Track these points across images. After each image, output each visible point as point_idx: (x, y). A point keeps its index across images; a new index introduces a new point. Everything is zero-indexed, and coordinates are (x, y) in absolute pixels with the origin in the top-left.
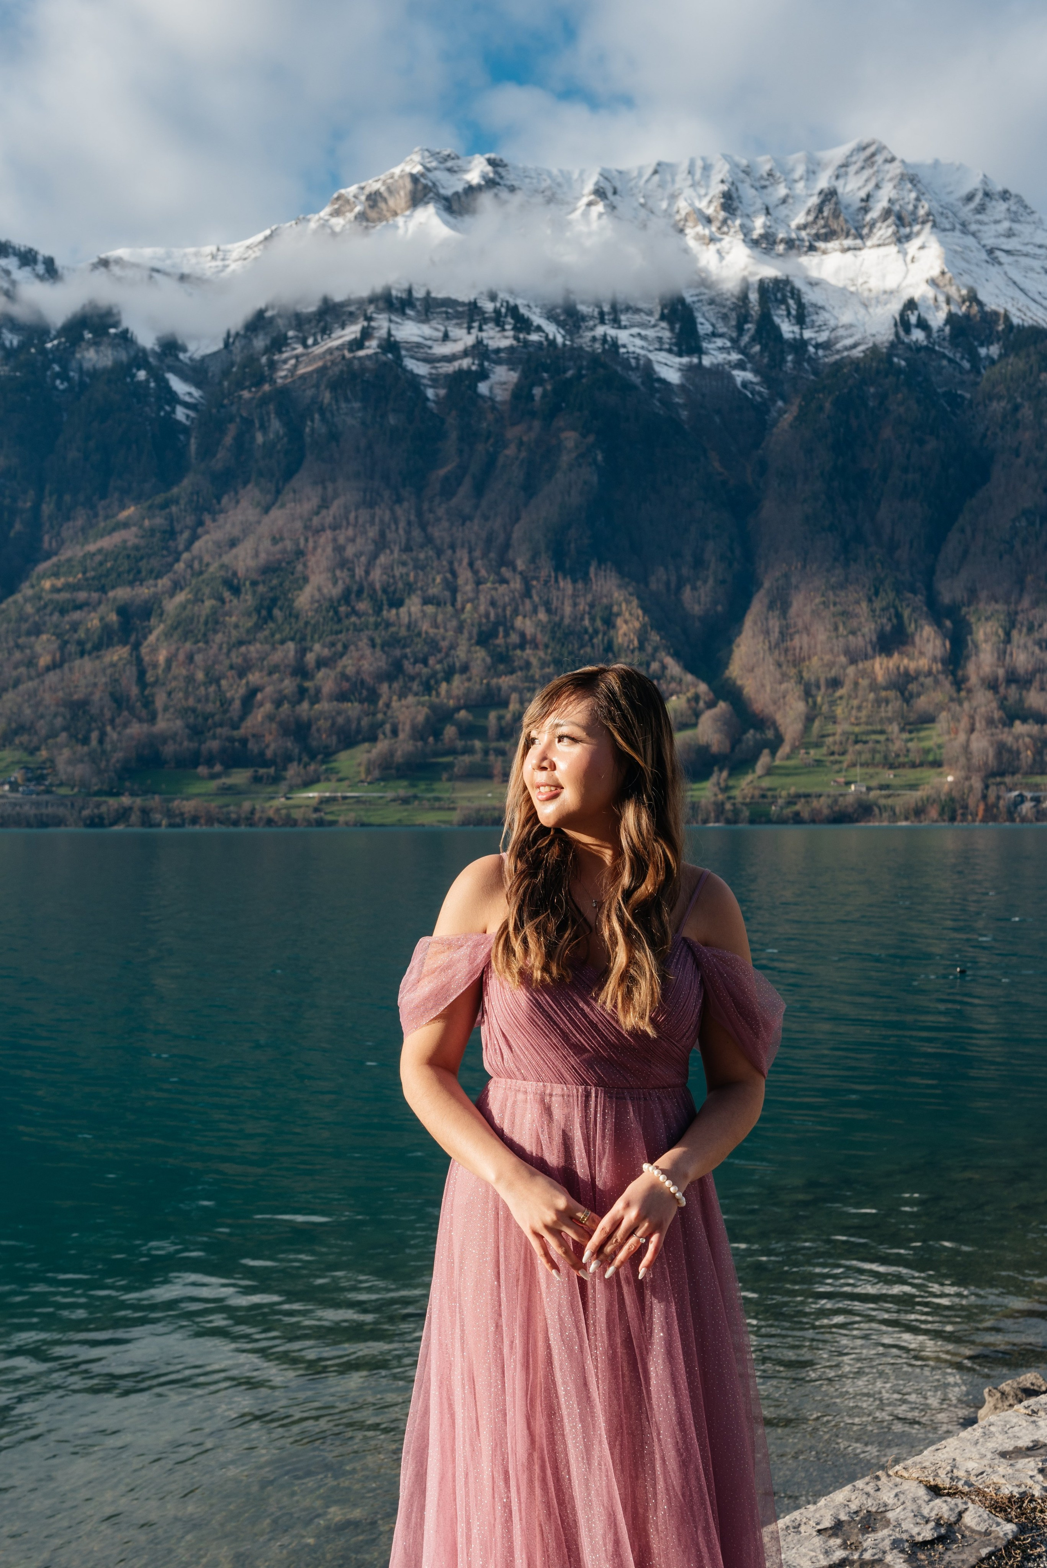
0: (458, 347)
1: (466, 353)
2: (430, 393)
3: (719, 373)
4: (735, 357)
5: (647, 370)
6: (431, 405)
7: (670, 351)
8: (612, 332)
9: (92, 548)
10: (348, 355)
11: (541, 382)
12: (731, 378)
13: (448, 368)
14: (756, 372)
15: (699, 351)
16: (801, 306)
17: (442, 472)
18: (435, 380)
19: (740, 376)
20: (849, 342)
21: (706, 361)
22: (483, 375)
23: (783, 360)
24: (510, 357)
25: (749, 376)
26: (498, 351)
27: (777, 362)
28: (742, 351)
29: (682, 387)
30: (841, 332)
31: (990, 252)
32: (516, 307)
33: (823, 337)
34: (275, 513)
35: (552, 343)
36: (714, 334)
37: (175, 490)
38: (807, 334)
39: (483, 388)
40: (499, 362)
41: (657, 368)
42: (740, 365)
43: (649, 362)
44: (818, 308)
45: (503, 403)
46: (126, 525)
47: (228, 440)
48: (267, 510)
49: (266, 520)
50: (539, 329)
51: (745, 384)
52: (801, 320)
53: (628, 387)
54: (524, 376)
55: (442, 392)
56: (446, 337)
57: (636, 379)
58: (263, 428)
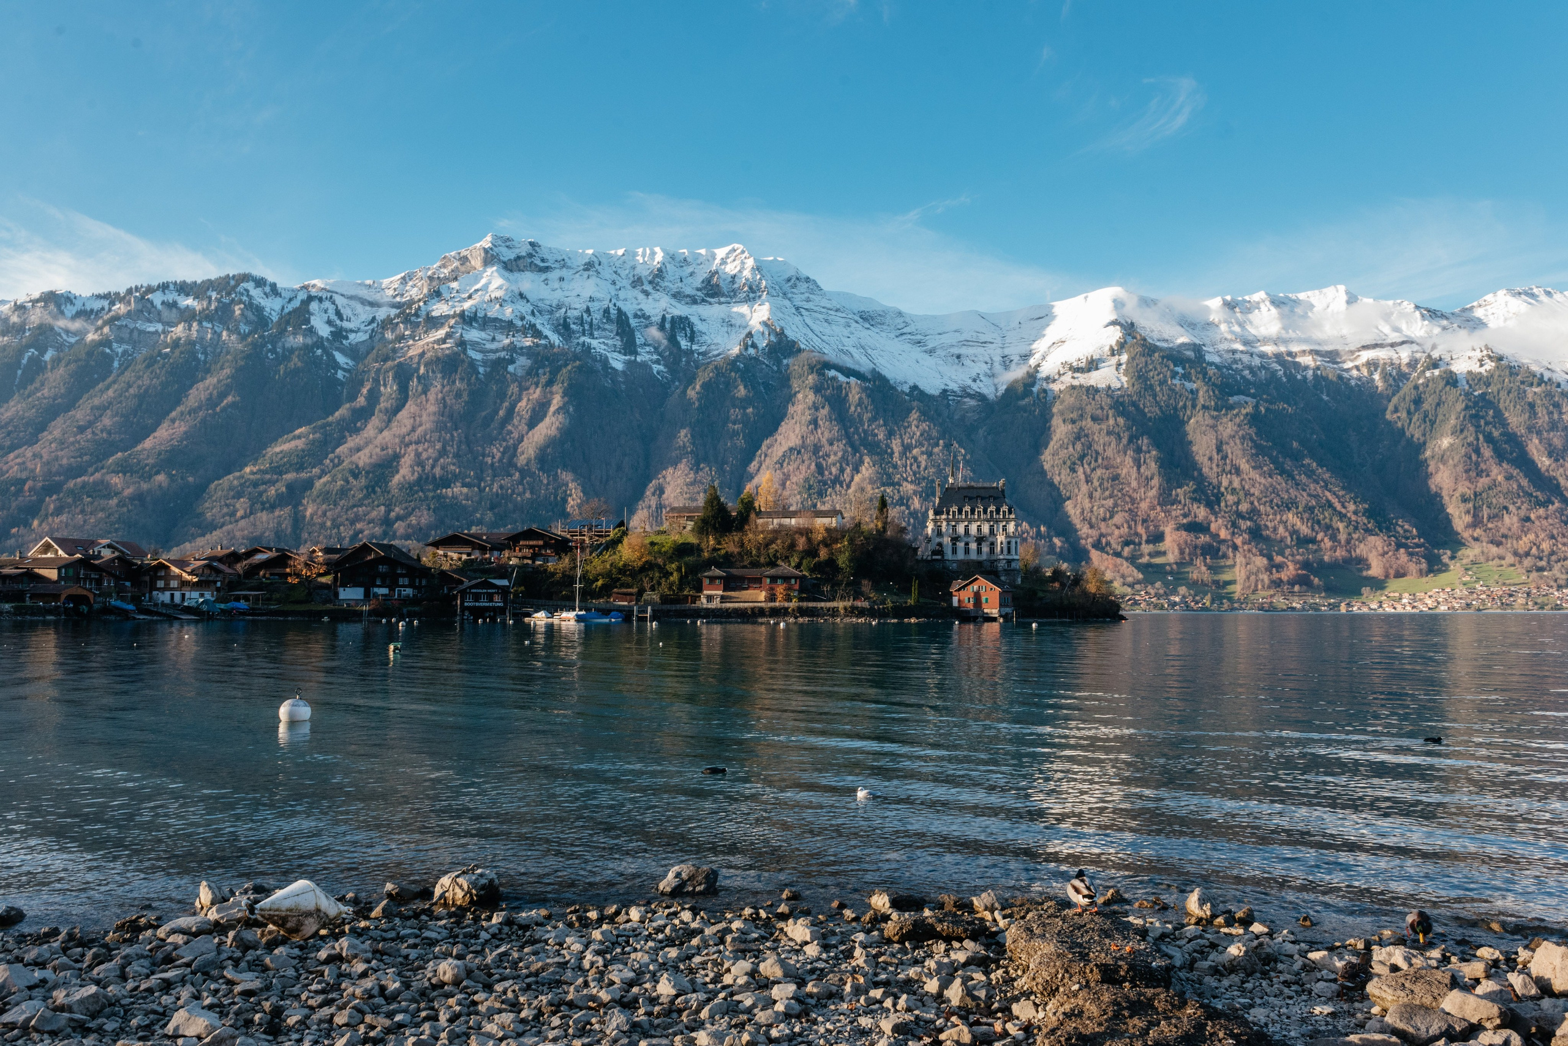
0: (500, 345)
1: (503, 349)
2: (481, 370)
3: (644, 365)
4: (655, 357)
5: (605, 362)
6: (481, 376)
7: (620, 352)
8: (587, 340)
9: (278, 449)
10: (436, 346)
11: (544, 366)
12: (651, 368)
13: (492, 356)
14: (665, 366)
15: (636, 353)
16: (693, 332)
17: (484, 414)
18: (485, 363)
19: (656, 368)
20: (716, 353)
21: (639, 359)
22: (512, 361)
23: (680, 361)
24: (529, 352)
25: (661, 368)
26: (522, 348)
27: (677, 361)
28: (659, 354)
29: (623, 372)
30: (713, 347)
31: (797, 309)
32: (534, 325)
33: (703, 349)
34: (386, 433)
35: (552, 346)
36: (645, 344)
37: (330, 419)
38: (695, 347)
39: (511, 368)
40: (522, 354)
41: (611, 361)
42: (657, 362)
43: (607, 357)
44: (702, 333)
45: (521, 377)
46: (299, 437)
47: (365, 391)
48: (381, 431)
49: (380, 437)
50: (546, 337)
51: (658, 373)
52: (692, 339)
53: (592, 371)
54: (536, 362)
55: (488, 369)
56: (494, 339)
57: (599, 366)
58: (385, 385)
